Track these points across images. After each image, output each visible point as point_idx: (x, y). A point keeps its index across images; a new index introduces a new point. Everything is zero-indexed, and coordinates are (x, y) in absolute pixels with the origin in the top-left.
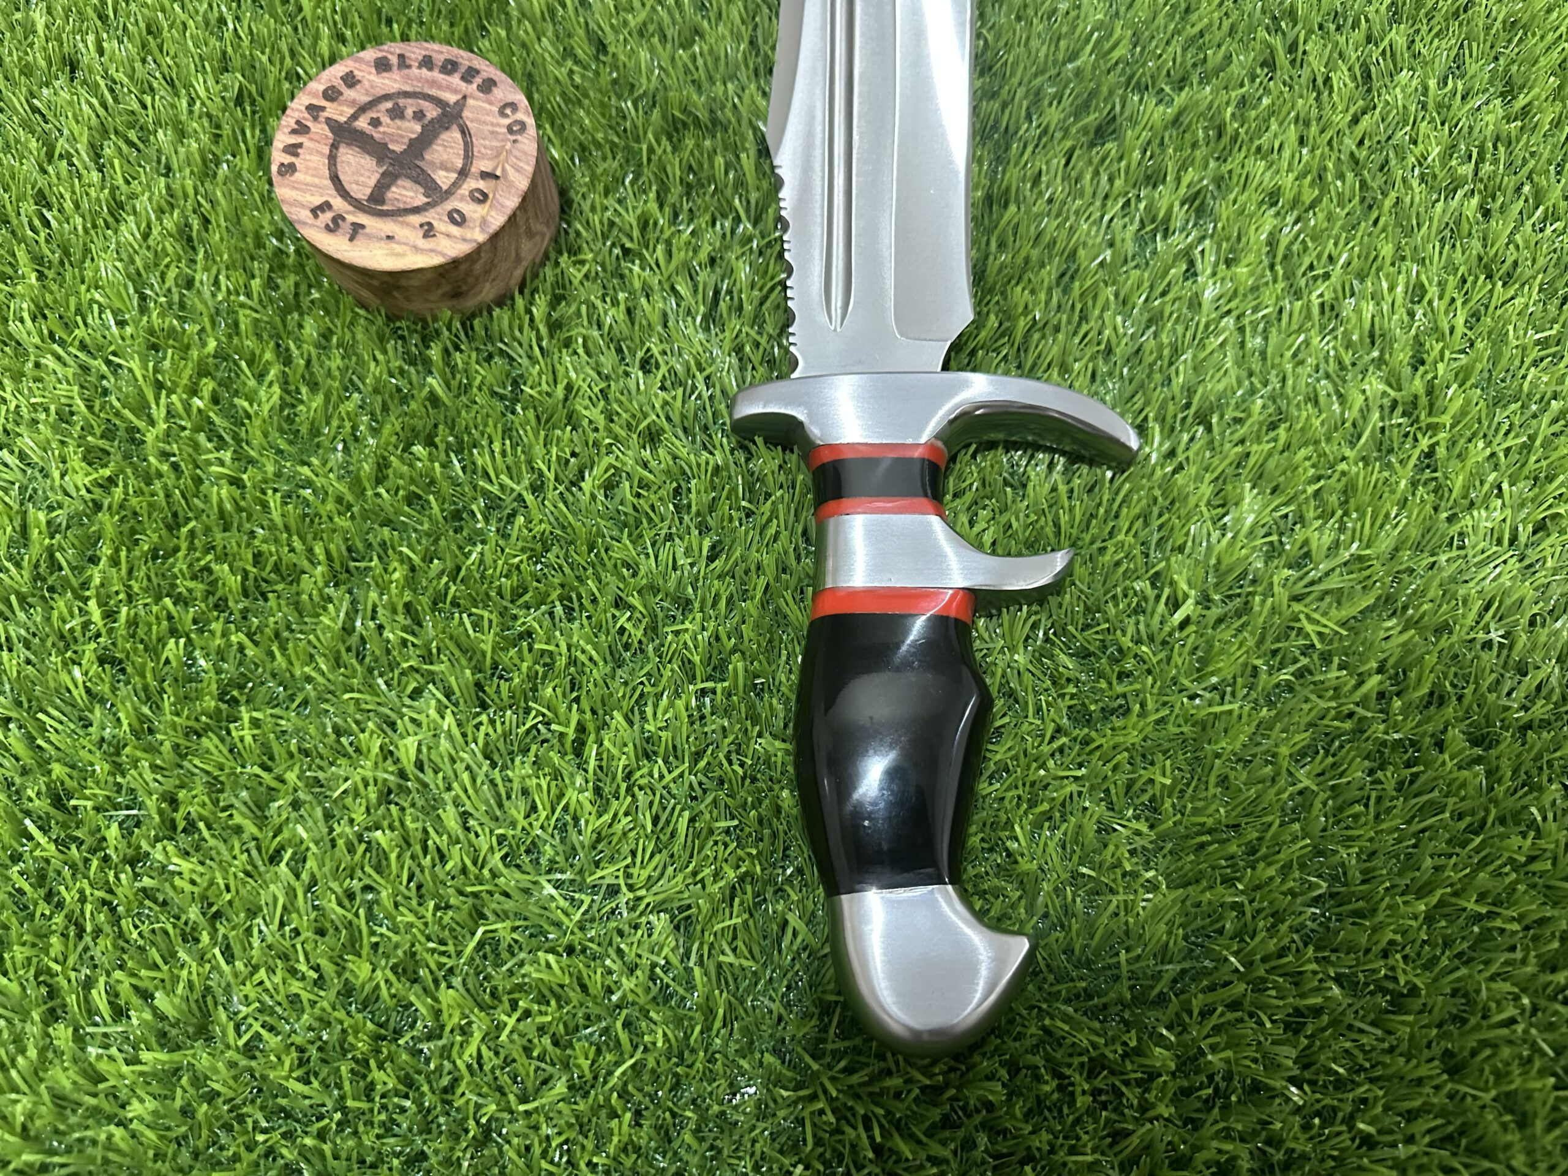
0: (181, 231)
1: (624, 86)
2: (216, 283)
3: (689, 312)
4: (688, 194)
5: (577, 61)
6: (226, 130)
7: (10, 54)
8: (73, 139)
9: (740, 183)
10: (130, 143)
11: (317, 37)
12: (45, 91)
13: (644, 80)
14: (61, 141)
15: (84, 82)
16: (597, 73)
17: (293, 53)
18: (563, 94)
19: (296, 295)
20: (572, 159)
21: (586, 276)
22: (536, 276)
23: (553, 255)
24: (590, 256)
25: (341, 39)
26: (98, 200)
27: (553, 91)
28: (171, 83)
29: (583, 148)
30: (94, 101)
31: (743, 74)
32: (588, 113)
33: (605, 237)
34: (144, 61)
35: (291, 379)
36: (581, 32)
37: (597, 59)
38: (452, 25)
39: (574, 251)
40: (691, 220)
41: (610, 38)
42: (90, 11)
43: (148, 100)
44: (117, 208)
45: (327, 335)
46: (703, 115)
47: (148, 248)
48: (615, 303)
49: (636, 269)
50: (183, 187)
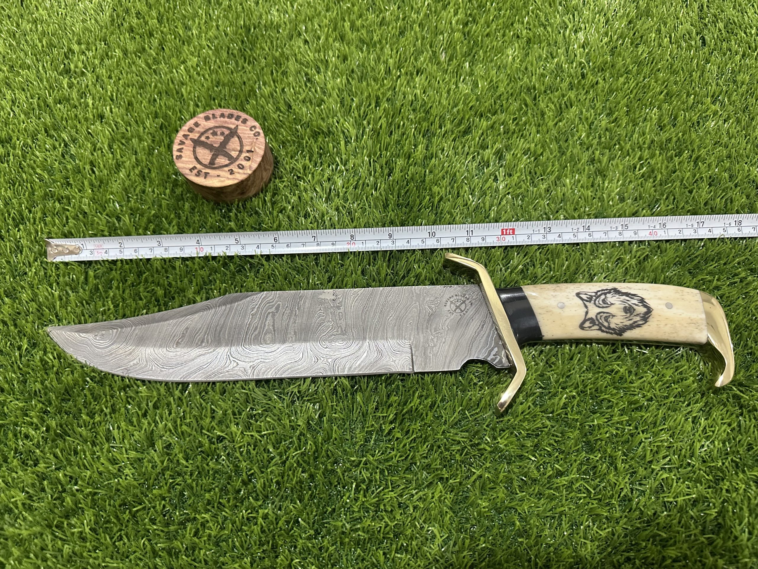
0: (140, 174)
1: (297, 120)
2: (153, 191)
3: (321, 197)
4: (320, 157)
5: (281, 112)
6: (157, 138)
7: (80, 114)
8: (102, 143)
9: (339, 153)
10: (123, 144)
11: (189, 106)
12: (92, 127)
13: (304, 118)
14: (99, 144)
15: (106, 123)
16: (288, 116)
17: (180, 112)
18: (277, 124)
19: (182, 195)
20: (279, 147)
21: (285, 186)
22: (266, 186)
23: (273, 179)
24: (286, 179)
25: (197, 106)
26: (112, 164)
27: (272, 123)
28: (137, 122)
29: (283, 143)
30: (110, 130)
31: (339, 115)
32: (285, 130)
33: (291, 173)
34: (127, 115)
35: (181, 224)
36: (282, 102)
37: (288, 111)
38: (236, 100)
39: (281, 178)
40: (321, 166)
41: (293, 104)
42: (108, 99)
43: (129, 128)
44: (118, 166)
45: (193, 209)
46: (325, 130)
47: (130, 180)
48: (294, 195)
49: (302, 183)
50: (142, 158)
